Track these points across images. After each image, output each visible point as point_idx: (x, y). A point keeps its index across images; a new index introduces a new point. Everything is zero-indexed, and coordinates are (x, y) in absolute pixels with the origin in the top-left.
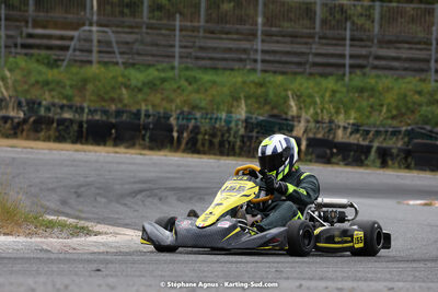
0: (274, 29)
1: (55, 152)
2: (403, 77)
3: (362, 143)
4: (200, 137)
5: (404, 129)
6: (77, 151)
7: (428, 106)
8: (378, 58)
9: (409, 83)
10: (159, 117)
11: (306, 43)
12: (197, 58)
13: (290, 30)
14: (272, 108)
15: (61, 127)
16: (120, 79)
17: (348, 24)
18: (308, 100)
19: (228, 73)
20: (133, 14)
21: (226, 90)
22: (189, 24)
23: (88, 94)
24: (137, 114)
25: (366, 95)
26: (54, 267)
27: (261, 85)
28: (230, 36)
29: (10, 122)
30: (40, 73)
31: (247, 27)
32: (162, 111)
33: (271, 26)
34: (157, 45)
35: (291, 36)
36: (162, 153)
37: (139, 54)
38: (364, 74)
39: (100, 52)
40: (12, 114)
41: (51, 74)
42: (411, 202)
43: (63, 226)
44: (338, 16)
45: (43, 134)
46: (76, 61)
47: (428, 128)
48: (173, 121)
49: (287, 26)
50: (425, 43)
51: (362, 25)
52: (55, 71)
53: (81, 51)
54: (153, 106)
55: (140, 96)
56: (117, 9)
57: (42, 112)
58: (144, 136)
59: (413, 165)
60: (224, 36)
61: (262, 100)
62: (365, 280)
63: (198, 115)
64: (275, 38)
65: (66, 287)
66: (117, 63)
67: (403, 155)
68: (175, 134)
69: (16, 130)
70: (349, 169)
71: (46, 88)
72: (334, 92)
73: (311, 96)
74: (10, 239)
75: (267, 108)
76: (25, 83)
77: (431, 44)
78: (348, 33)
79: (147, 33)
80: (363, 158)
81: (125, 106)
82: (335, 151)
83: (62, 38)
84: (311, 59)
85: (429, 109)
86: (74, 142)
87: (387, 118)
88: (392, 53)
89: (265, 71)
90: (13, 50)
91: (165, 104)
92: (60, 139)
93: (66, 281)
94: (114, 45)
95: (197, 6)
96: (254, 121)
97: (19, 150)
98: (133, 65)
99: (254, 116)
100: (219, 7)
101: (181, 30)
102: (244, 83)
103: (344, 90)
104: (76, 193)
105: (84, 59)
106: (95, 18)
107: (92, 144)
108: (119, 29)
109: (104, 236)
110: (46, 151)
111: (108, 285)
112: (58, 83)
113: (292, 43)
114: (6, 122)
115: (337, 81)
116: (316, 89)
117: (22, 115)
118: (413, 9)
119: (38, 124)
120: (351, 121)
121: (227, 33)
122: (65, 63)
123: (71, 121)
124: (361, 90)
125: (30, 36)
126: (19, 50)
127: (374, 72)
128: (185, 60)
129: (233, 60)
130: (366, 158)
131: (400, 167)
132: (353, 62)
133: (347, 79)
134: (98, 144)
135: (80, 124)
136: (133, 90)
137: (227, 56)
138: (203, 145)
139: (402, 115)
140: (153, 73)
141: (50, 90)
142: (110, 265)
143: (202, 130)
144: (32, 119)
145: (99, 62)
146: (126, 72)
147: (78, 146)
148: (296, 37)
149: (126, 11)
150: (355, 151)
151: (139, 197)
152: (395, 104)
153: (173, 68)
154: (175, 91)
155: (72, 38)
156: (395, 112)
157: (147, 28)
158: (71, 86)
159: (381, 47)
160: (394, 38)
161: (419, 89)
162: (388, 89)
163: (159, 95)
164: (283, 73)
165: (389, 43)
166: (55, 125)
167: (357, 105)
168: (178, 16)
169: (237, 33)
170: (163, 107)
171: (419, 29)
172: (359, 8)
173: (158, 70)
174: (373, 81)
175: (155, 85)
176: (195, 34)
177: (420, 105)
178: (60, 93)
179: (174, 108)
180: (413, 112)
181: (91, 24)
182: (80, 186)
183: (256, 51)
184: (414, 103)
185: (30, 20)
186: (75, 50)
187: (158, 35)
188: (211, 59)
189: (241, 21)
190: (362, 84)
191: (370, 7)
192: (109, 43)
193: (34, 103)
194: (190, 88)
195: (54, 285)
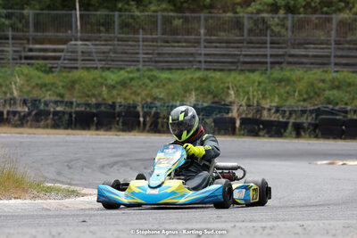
0: (213, 38)
1: (52, 136)
2: (310, 69)
3: (281, 120)
4: (160, 120)
5: (312, 108)
6: (68, 134)
7: (329, 90)
8: (291, 56)
9: (315, 74)
10: (129, 107)
11: (238, 47)
12: (156, 62)
13: (225, 38)
14: (214, 97)
15: (56, 118)
16: (100, 80)
17: (269, 32)
18: (240, 90)
19: (179, 72)
20: (107, 31)
21: (178, 85)
22: (149, 36)
23: (76, 92)
24: (113, 106)
25: (283, 84)
26: (52, 221)
27: (204, 80)
28: (180, 44)
29: (17, 115)
30: (39, 77)
31: (193, 37)
32: (131, 102)
33: (211, 36)
34: (126, 53)
35: (227, 43)
36: (132, 133)
37: (113, 61)
38: (282, 69)
39: (83, 60)
40: (19, 109)
41: (48, 78)
42: (319, 163)
43: (58, 190)
44: (260, 26)
45: (42, 123)
46: (65, 68)
47: (331, 107)
48: (139, 109)
49: (223, 35)
50: (327, 44)
51: (279, 32)
52: (51, 76)
53: (69, 60)
54: (125, 99)
55: (115, 92)
56: (95, 27)
57: (42, 107)
58: (118, 121)
59: (320, 135)
60: (176, 44)
61: (205, 91)
62: (283, 220)
63: (158, 104)
64: (214, 44)
65: (59, 234)
66: (96, 68)
67: (312, 128)
68: (141, 119)
69: (22, 121)
70: (273, 140)
71: (44, 89)
72: (259, 83)
73: (242, 87)
74: (19, 201)
75: (210, 97)
76: (28, 85)
77: (331, 44)
78: (268, 39)
79: (118, 45)
80: (282, 131)
81: (104, 99)
82: (261, 126)
83: (54, 51)
84: (242, 59)
85: (331, 92)
86: (66, 128)
87: (299, 101)
88: (302, 52)
89: (207, 69)
90: (18, 61)
91: (133, 97)
92: (56, 126)
93: (60, 230)
94: (94, 55)
95: (155, 23)
96: (200, 107)
97: (25, 135)
98: (108, 69)
99: (200, 103)
100: (171, 23)
101: (143, 41)
102: (192, 79)
103: (267, 81)
104: (68, 166)
105: (72, 66)
106: (79, 35)
107: (80, 129)
108: (97, 43)
109: (89, 197)
110: (45, 136)
111: (91, 232)
112: (53, 84)
113: (227, 47)
114: (14, 116)
115: (262, 74)
116: (246, 81)
117: (27, 110)
118: (317, 18)
119: (38, 116)
120: (275, 104)
121: (178, 42)
122: (58, 70)
123: (64, 113)
124: (280, 81)
125: (31, 50)
126: (23, 61)
127: (289, 67)
128: (147, 64)
129: (183, 62)
130: (285, 131)
131: (310, 137)
132: (273, 60)
133: (269, 72)
134: (84, 129)
135: (70, 114)
136: (109, 87)
137: (178, 59)
138: (163, 126)
139: (311, 98)
140: (123, 74)
141: (47, 90)
142: (93, 218)
143: (162, 115)
144: (34, 113)
145: (83, 68)
146: (104, 74)
147: (69, 131)
148: (229, 43)
149: (102, 28)
150: (276, 126)
151: (115, 167)
152: (304, 90)
153: (138, 70)
154: (140, 86)
155: (62, 51)
156: (305, 96)
157: (118, 40)
158: (63, 87)
159: (294, 48)
160: (302, 41)
161: (322, 78)
162: (300, 80)
163: (129, 91)
164: (221, 70)
165: (300, 45)
166: (51, 116)
167: (277, 91)
168: (141, 31)
169: (186, 41)
170: (132, 99)
171: (322, 33)
172: (276, 19)
173: (128, 72)
174: (287, 74)
175: (125, 83)
176: (155, 44)
177: (324, 90)
178: (54, 92)
179: (140, 100)
180: (319, 96)
181: (76, 40)
182: (72, 161)
183: (200, 54)
184: (319, 89)
185: (31, 38)
186: (65, 59)
187: (127, 45)
188: (167, 62)
189: (188, 32)
190: (280, 77)
191: (284, 18)
192: (89, 53)
193: (36, 101)
194: (151, 84)
195: (50, 233)
